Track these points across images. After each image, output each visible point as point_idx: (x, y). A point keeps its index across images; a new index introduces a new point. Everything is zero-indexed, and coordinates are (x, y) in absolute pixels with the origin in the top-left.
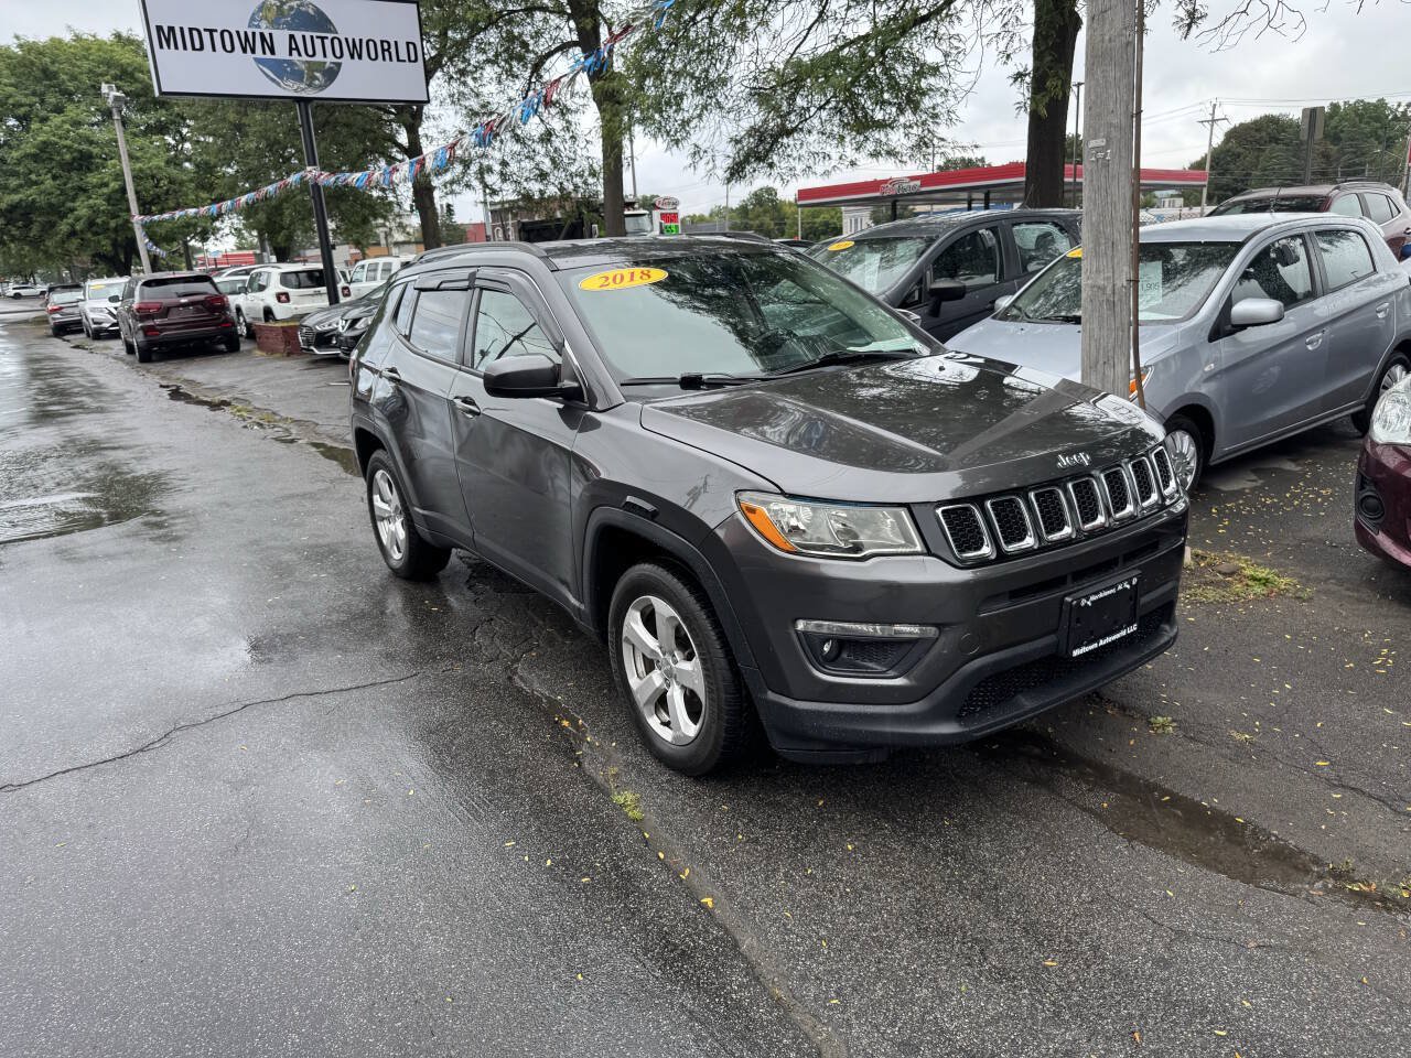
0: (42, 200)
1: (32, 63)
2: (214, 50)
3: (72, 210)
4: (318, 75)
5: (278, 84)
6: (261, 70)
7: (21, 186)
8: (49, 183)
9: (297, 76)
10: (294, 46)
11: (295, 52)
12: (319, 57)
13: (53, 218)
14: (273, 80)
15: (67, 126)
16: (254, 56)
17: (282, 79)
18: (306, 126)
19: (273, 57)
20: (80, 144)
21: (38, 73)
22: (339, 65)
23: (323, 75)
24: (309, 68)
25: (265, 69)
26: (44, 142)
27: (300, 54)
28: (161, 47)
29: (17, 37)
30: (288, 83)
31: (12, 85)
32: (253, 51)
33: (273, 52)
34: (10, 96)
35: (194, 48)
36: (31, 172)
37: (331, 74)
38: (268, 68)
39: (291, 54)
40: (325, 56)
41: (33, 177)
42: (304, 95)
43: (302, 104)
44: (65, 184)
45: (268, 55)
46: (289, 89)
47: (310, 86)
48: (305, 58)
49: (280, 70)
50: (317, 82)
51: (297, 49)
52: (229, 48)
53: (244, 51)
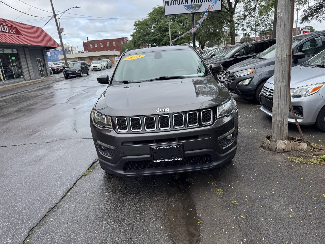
0: (158, 38)
1: (160, 10)
2: (176, 5)
3: (163, 40)
4: (197, 7)
5: (188, 10)
6: (185, 8)
7: (155, 36)
8: (160, 34)
9: (192, 8)
10: (192, 1)
11: (192, 3)
12: (197, 3)
13: (160, 42)
14: (187, 10)
15: (164, 23)
16: (184, 5)
17: (189, 9)
18: (193, 19)
19: (188, 4)
20: (166, 26)
21: (160, 12)
22: (201, 4)
23: (198, 7)
24: (195, 6)
25: (186, 8)
26: (160, 26)
27: (193, 3)
28: (166, 6)
29: (158, 6)
30: (190, 10)
31: (156, 15)
32: (184, 4)
33: (188, 3)
34: (155, 18)
35: (172, 5)
36: (157, 33)
37: (199, 6)
38: (186, 7)
39: (191, 3)
40: (199, 2)
41: (157, 34)
42: (193, 12)
43: (193, 14)
44: (162, 35)
45: (187, 4)
46: (191, 11)
47: (195, 10)
48: (194, 4)
49: (189, 7)
50: (196, 9)
51: (193, 2)
52: (179, 4)
53: (182, 4)
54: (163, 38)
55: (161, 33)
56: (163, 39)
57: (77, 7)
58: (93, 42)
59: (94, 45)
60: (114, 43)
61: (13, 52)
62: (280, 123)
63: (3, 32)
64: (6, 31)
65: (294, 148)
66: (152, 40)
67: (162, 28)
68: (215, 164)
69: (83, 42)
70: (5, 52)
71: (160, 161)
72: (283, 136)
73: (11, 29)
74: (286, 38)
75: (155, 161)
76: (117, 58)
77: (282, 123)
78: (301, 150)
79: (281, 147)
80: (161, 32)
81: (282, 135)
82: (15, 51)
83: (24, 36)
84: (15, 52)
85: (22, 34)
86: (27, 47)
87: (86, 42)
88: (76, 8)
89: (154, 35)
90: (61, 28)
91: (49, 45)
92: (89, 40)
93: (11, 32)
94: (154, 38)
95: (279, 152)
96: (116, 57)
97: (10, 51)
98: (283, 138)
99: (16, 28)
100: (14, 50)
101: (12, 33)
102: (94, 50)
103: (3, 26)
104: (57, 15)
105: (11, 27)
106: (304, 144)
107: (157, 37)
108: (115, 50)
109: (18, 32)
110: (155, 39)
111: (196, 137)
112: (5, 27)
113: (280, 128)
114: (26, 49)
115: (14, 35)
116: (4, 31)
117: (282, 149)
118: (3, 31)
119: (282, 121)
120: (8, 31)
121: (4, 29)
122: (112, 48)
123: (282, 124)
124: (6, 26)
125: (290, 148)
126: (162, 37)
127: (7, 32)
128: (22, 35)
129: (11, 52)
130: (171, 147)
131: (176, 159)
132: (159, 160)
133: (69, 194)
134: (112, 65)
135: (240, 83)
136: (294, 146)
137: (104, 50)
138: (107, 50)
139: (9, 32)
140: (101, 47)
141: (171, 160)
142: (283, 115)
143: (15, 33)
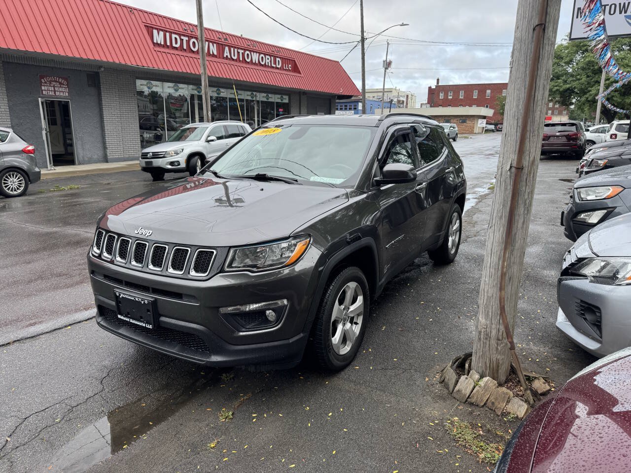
0: (578, 87)
6: (628, 21)
7: (573, 83)
8: (584, 79)
28: (577, 17)
44: (591, 79)
52: (612, 13)
53: (621, 13)
54: (592, 87)
55: (588, 76)
56: (590, 89)
57: (403, 25)
58: (446, 89)
59: (446, 95)
60: (489, 92)
61: (267, 99)
62: (482, 331)
63: (273, 67)
64: (278, 66)
65: (493, 403)
66: (561, 90)
67: (593, 66)
68: (215, 358)
69: (430, 88)
70: (270, 100)
71: (125, 319)
72: (488, 365)
73: (286, 62)
74: (516, 122)
75: (119, 316)
76: (482, 123)
77: (487, 330)
78: (505, 414)
79: (466, 390)
80: (590, 74)
81: (486, 363)
82: (285, 99)
83: (302, 75)
84: (286, 101)
85: (301, 72)
86: (306, 94)
87: (433, 87)
88: (401, 25)
89: (571, 79)
90: (388, 61)
91: (341, 92)
92: (440, 84)
93: (285, 67)
94: (568, 86)
95: (456, 397)
96: (480, 121)
97: (278, 98)
98: (486, 369)
99: (294, 61)
100: (284, 97)
101: (286, 70)
102: (446, 103)
103: (275, 57)
104: (366, 39)
105: (286, 60)
106: (522, 403)
107: (575, 84)
108: (487, 107)
109: (296, 69)
110: (571, 89)
111: (179, 296)
112: (278, 59)
113: (482, 342)
114: (304, 98)
115: (288, 73)
116: (275, 66)
117: (465, 395)
118: (273, 65)
119: (487, 328)
120: (279, 66)
121: (275, 63)
122: (480, 103)
123: (487, 335)
124: (280, 58)
125: (485, 399)
126: (588, 84)
127: (278, 68)
128: (301, 74)
129: (279, 101)
130: (137, 299)
131: (144, 325)
132: (124, 317)
133: (69, 327)
134: (459, 135)
135: (583, 216)
136: (496, 399)
137: (464, 106)
138: (470, 106)
139: (281, 69)
140: (460, 98)
141: (138, 323)
142: (490, 314)
143: (290, 69)
